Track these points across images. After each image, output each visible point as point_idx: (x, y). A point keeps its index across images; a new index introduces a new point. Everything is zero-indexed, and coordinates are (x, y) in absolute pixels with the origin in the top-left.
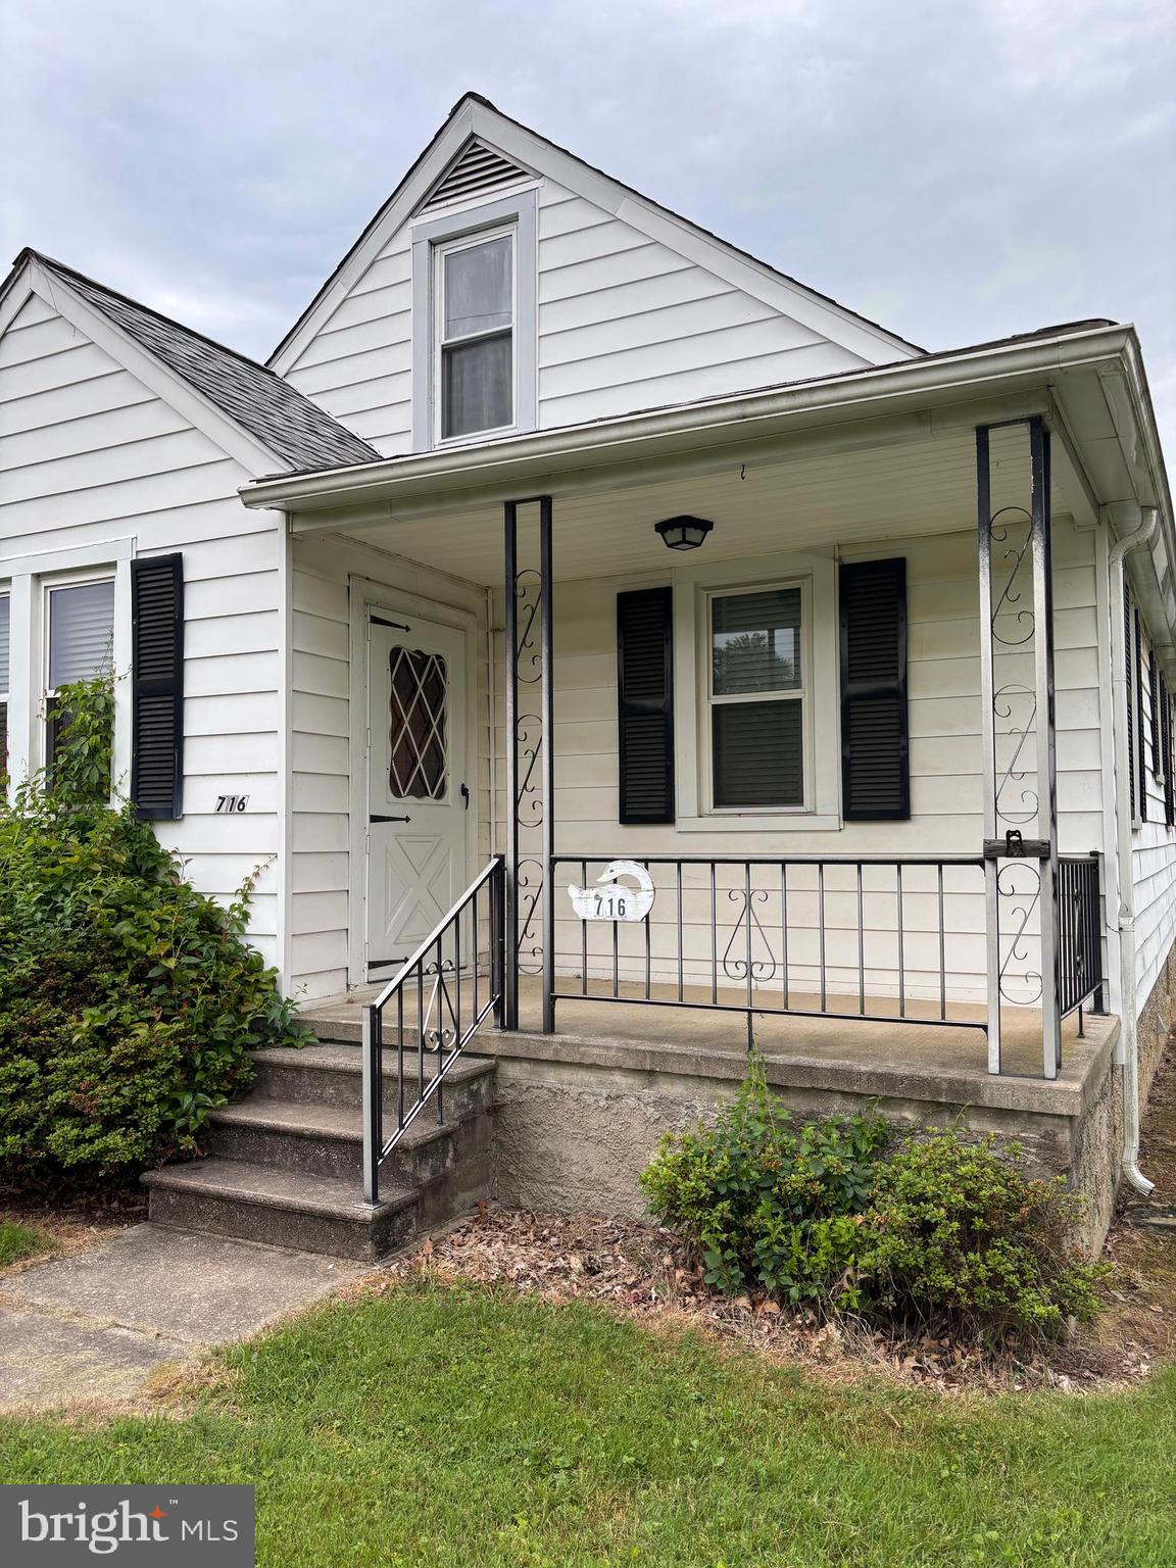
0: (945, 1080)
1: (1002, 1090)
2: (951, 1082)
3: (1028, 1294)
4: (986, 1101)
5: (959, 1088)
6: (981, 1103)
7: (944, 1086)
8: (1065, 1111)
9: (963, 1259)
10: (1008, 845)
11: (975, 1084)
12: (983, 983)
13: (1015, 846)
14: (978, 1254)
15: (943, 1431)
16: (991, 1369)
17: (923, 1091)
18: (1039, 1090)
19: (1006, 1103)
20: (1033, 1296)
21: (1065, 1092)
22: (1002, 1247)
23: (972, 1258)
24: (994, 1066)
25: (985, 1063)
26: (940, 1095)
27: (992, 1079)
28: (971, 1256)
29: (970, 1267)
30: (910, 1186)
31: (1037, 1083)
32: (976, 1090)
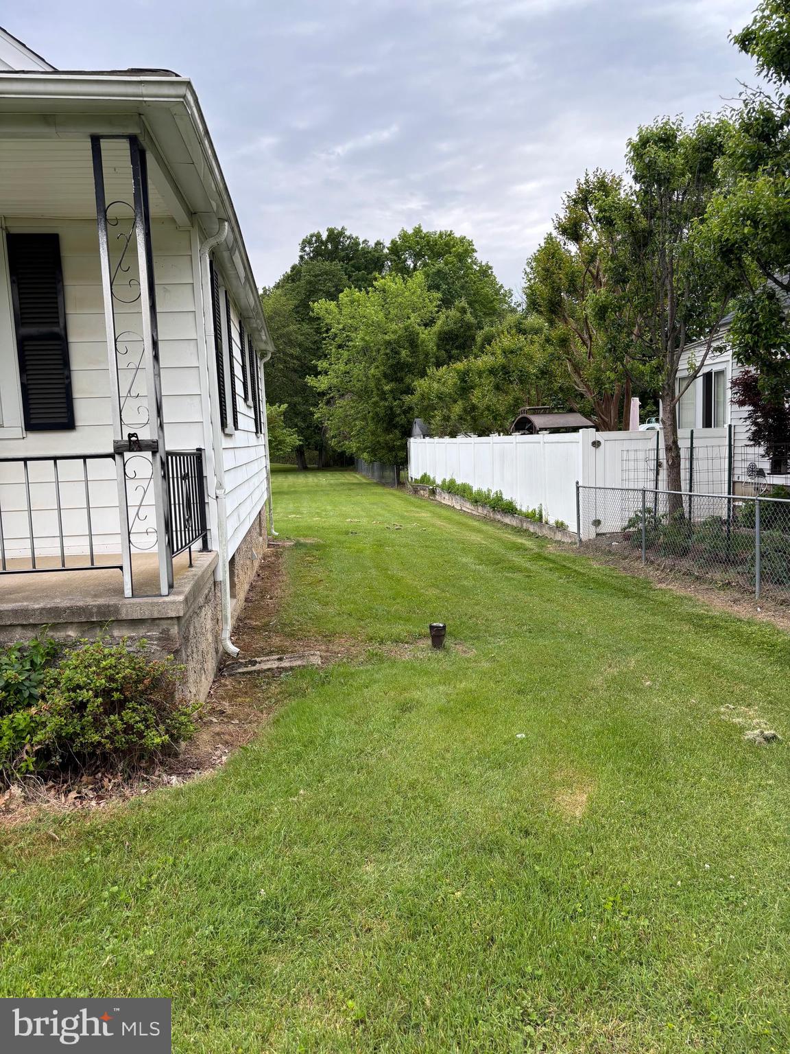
0: (94, 606)
1: (133, 607)
2: (99, 607)
3: (151, 732)
4: (123, 616)
5: (105, 611)
6: (120, 618)
7: (95, 610)
8: (173, 614)
9: (107, 721)
10: (130, 444)
11: (115, 606)
12: (118, 539)
13: (134, 444)
14: (117, 715)
15: (89, 833)
16: (128, 784)
17: (80, 615)
18: (157, 604)
19: (136, 615)
20: (153, 733)
21: (173, 603)
22: (133, 707)
23: (112, 718)
24: (128, 593)
25: (121, 591)
26: (92, 616)
27: (127, 601)
28: (112, 717)
29: (111, 724)
30: (70, 680)
31: (156, 600)
32: (116, 609)
